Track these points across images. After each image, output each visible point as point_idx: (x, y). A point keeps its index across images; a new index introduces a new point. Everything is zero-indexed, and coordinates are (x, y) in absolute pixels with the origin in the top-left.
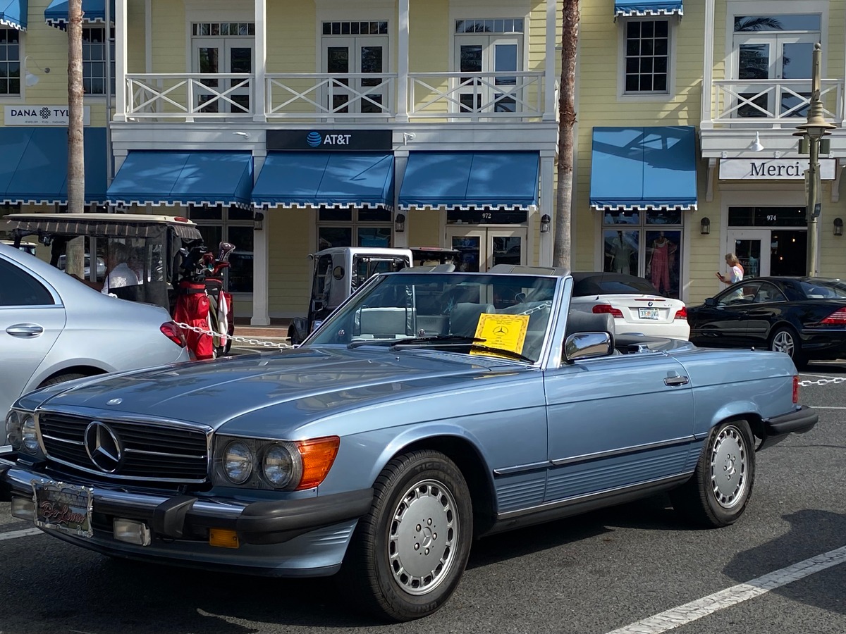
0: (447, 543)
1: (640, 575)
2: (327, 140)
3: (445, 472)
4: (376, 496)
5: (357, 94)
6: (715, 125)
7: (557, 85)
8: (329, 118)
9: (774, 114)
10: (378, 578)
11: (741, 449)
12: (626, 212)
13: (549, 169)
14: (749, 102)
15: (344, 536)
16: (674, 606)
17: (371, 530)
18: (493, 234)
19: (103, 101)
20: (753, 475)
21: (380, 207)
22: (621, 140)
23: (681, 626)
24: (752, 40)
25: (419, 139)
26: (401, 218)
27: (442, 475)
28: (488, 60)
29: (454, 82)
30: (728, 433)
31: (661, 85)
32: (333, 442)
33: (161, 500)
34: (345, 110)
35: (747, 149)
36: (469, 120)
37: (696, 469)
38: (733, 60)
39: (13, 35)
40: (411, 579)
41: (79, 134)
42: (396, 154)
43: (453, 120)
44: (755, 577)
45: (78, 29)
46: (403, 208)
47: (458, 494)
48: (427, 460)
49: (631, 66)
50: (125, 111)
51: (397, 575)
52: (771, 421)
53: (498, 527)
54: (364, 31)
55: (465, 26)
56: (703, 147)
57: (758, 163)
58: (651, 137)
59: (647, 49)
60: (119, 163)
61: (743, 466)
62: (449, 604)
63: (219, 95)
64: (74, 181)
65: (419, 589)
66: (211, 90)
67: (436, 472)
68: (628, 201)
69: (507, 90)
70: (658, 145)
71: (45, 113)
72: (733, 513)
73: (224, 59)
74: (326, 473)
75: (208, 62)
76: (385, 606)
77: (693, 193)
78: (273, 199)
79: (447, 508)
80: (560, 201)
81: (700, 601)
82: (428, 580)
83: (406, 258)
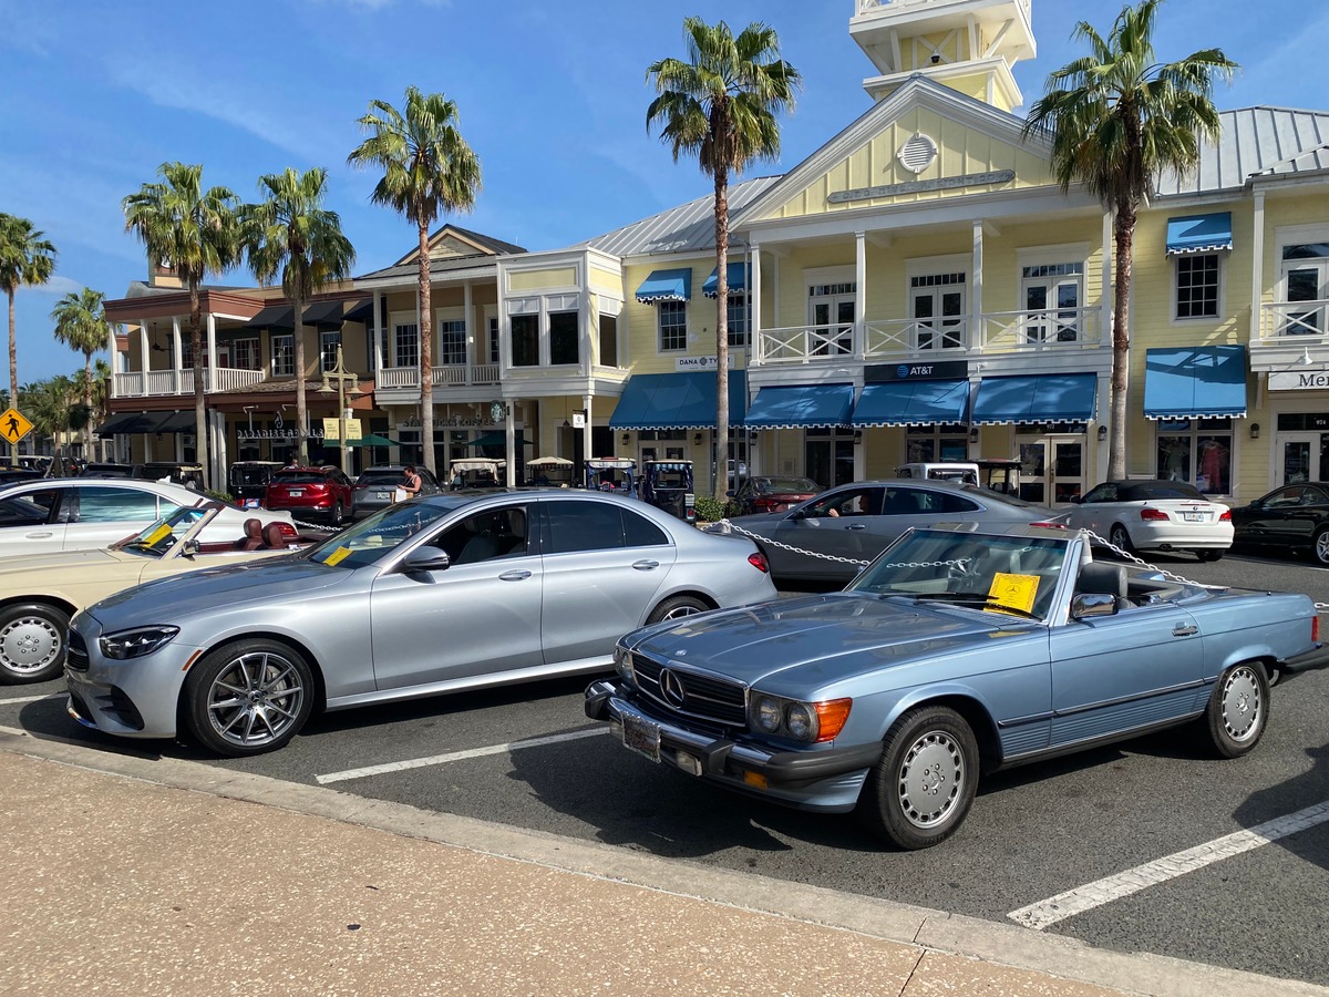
0: (955, 784)
1: (1143, 812)
2: (914, 371)
3: (952, 725)
4: (886, 747)
5: (939, 333)
6: (1264, 343)
7: (1113, 315)
8: (915, 354)
9: (1323, 331)
10: (889, 815)
11: (1255, 687)
12: (1179, 421)
13: (1105, 386)
14: (1298, 321)
15: (858, 781)
16: (1170, 853)
17: (882, 775)
18: (1055, 442)
19: (743, 350)
20: (1268, 711)
21: (956, 424)
22: (1174, 360)
23: (1174, 879)
24: (1304, 265)
25: (991, 367)
26: (975, 432)
27: (948, 727)
28: (1052, 299)
29: (1022, 319)
30: (1241, 673)
31: (1211, 310)
32: (846, 703)
33: (712, 741)
34: (929, 347)
35: (1296, 363)
36: (1034, 349)
37: (1207, 709)
38: (1282, 288)
39: (681, 305)
40: (920, 814)
41: (725, 378)
42: (971, 380)
43: (1021, 350)
44: (1258, 824)
45: (724, 300)
46: (976, 424)
47: (964, 743)
48: (934, 715)
49: (1182, 295)
50: (758, 358)
51: (906, 813)
52: (1287, 661)
53: (1003, 767)
54: (946, 282)
55: (1031, 272)
56: (1252, 363)
57: (1307, 375)
58: (1201, 356)
59: (1198, 279)
60: (753, 396)
61: (1257, 702)
62: (958, 833)
63: (828, 341)
64: (721, 412)
65: (928, 823)
66: (821, 337)
67: (942, 725)
68: (1180, 411)
69: (1067, 322)
70: (1209, 363)
71: (703, 361)
72: (1245, 746)
73: (833, 313)
74: (840, 729)
75: (822, 314)
76: (896, 838)
77: (1243, 404)
78: (869, 421)
79: (954, 754)
80: (1115, 415)
81: (1196, 849)
82: (937, 815)
83: (973, 471)
